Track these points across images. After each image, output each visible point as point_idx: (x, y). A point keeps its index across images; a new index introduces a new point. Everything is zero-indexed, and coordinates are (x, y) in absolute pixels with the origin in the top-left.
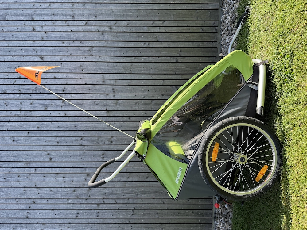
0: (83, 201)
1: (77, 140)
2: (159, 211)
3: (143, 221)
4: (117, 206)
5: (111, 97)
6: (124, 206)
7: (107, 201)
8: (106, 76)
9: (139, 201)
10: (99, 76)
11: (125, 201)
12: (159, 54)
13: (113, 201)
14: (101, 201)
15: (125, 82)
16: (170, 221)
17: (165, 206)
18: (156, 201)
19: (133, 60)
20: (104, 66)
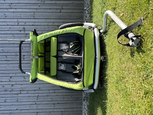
0: (9, 92)
1: (4, 58)
2: (52, 97)
3: (43, 103)
4: (28, 95)
5: (22, 32)
6: (32, 95)
7: (22, 92)
8: (19, 20)
9: (41, 92)
10: (16, 20)
11: (33, 92)
12: (50, 7)
13: (26, 92)
14: (19, 92)
15: (31, 24)
16: (58, 102)
17: (56, 94)
18: (51, 91)
19: (35, 11)
20: (18, 15)
